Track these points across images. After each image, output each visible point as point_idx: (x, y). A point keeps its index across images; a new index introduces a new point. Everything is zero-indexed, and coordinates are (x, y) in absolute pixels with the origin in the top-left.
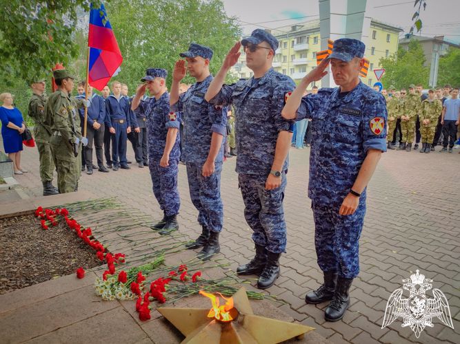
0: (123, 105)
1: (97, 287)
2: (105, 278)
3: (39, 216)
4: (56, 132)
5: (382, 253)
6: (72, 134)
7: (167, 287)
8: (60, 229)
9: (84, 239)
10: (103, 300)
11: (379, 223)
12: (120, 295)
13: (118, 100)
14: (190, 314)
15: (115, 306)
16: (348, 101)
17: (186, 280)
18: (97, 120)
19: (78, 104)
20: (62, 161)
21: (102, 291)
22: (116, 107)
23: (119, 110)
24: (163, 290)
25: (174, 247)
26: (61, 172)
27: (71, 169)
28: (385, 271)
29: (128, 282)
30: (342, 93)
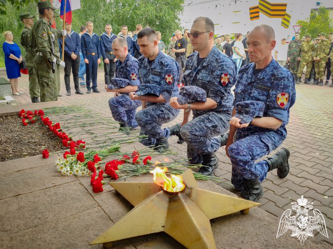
0: (95, 41)
1: (58, 164)
2: (65, 157)
3: (22, 117)
4: (38, 53)
5: (307, 155)
6: (51, 54)
7: (119, 167)
8: (37, 125)
9: (54, 131)
10: (62, 175)
11: (303, 133)
12: (77, 171)
13: (91, 37)
14: (140, 187)
15: (72, 180)
16: (261, 78)
17: (138, 163)
18: (75, 52)
19: (58, 34)
20: (43, 76)
21: (62, 168)
22: (90, 42)
23: (91, 44)
24: (117, 169)
25: (128, 140)
26: (42, 86)
27: (50, 83)
28: (311, 167)
29: (86, 161)
30: (257, 70)
